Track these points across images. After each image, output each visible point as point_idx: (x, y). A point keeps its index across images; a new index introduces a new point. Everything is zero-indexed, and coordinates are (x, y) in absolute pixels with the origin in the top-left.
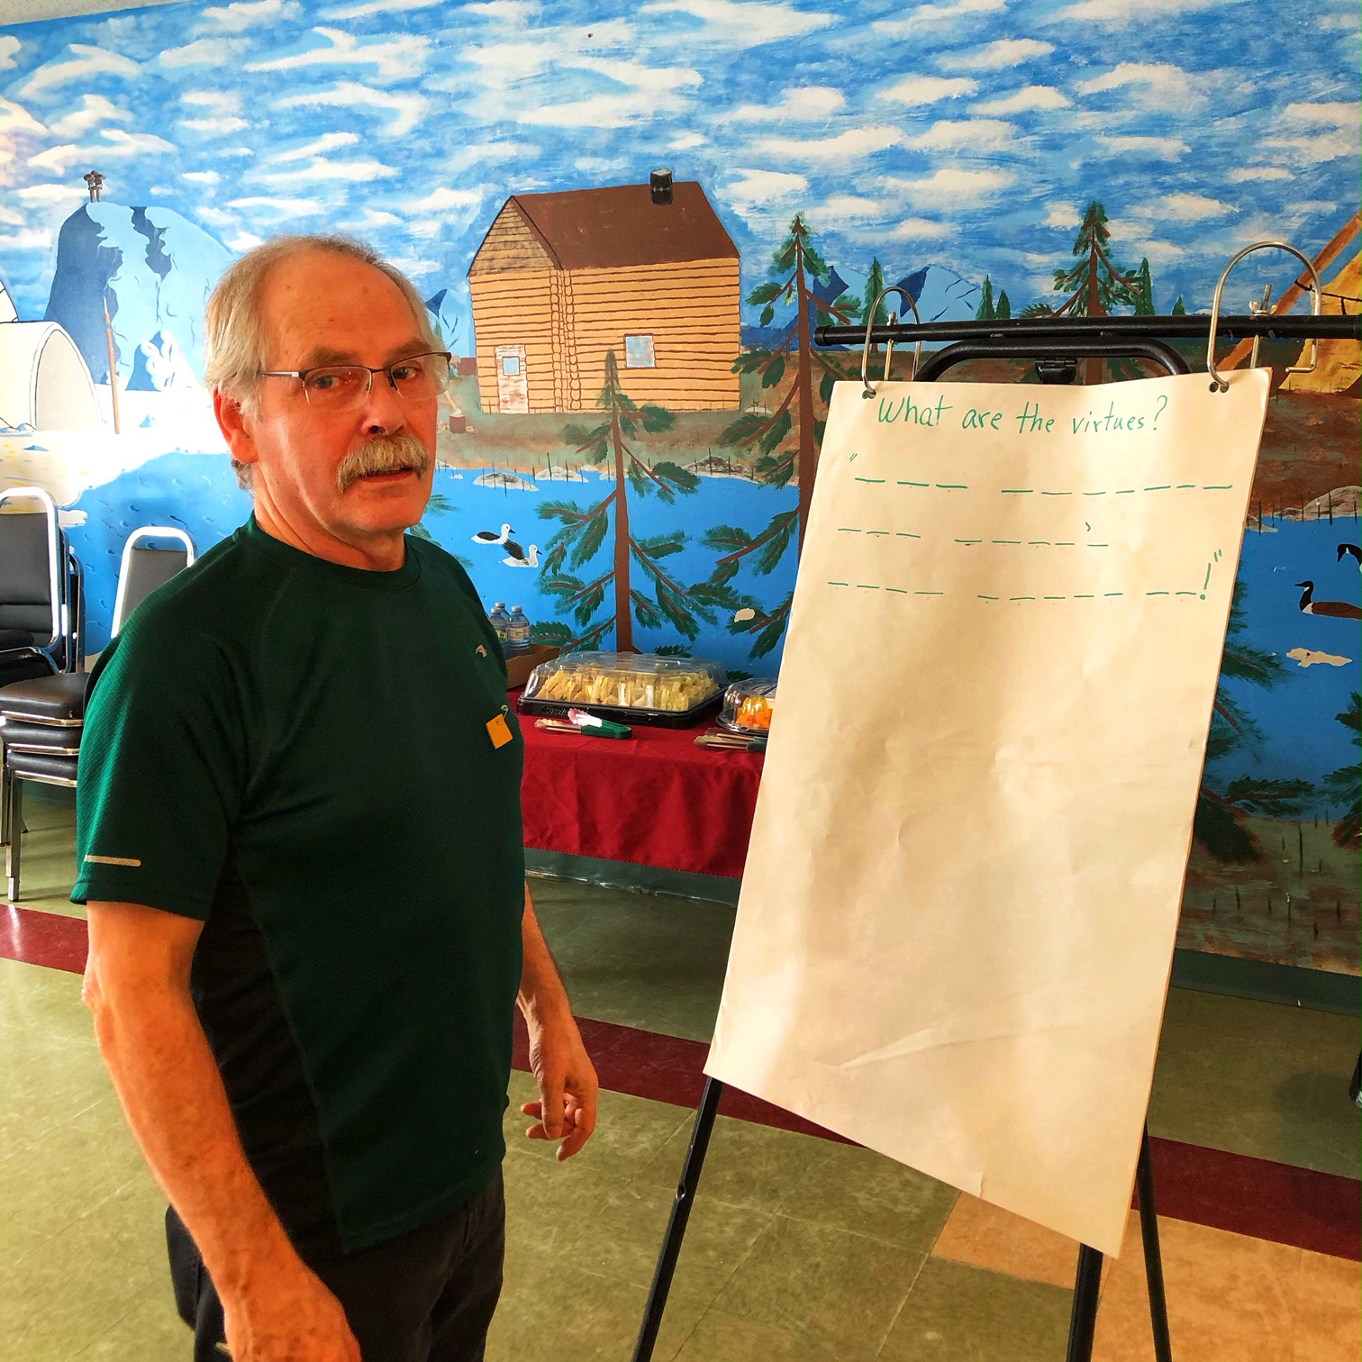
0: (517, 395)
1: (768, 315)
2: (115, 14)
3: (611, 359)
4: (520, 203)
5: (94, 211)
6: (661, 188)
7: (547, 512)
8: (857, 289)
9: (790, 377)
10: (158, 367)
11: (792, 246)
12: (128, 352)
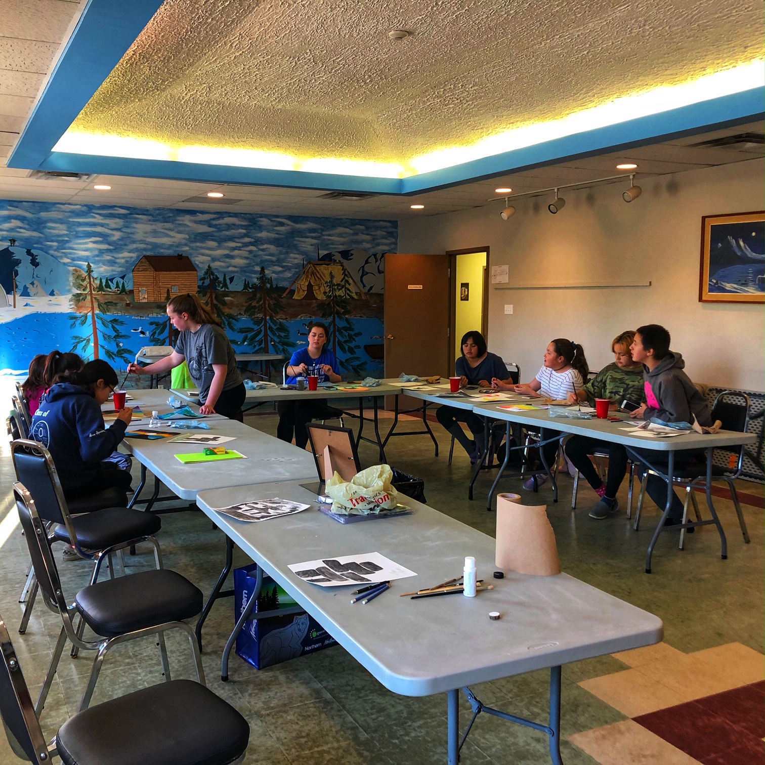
0: (144, 298)
1: (203, 283)
2: (25, 202)
3: (168, 290)
4: (146, 257)
5: (11, 249)
6: (180, 257)
7: (151, 324)
8: (221, 279)
9: (208, 295)
10: (31, 290)
11: (208, 270)
12: (21, 286)
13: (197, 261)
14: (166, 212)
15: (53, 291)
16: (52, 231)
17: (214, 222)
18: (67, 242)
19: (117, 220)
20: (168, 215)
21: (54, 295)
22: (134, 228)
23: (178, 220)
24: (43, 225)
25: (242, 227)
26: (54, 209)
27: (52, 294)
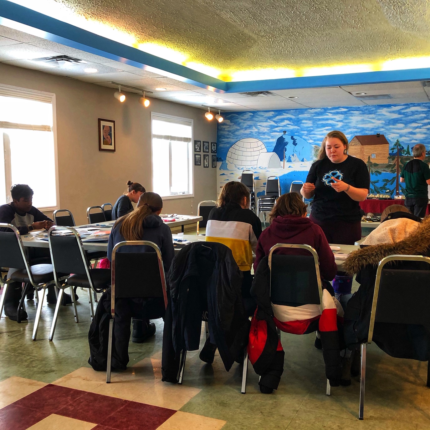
1: (393, 151)
2: (292, 110)
3: (369, 157)
4: (356, 137)
5: (284, 137)
6: (378, 135)
8: (406, 148)
9: (396, 159)
10: (293, 158)
11: (396, 143)
12: (287, 157)
13: (390, 137)
14: (371, 107)
15: (303, 159)
16: (304, 125)
17: (403, 111)
18: (312, 130)
19: (341, 115)
20: (372, 109)
21: (304, 161)
22: (350, 119)
23: (378, 112)
24: (300, 122)
25: (423, 112)
26: (306, 112)
27: (303, 161)
